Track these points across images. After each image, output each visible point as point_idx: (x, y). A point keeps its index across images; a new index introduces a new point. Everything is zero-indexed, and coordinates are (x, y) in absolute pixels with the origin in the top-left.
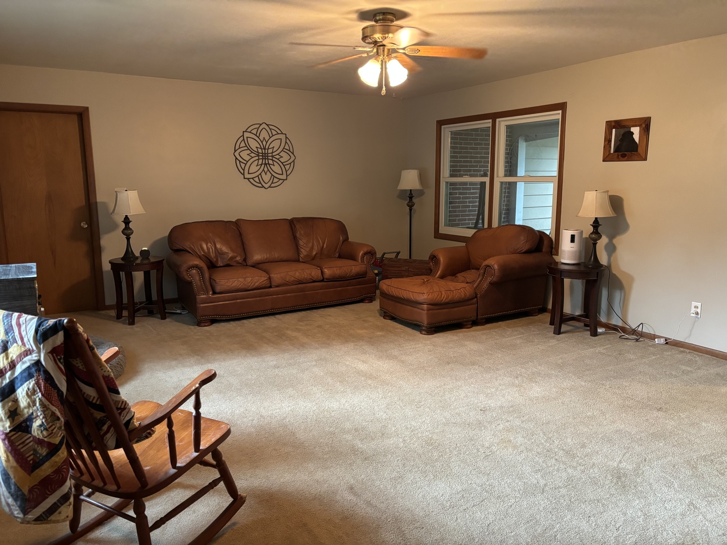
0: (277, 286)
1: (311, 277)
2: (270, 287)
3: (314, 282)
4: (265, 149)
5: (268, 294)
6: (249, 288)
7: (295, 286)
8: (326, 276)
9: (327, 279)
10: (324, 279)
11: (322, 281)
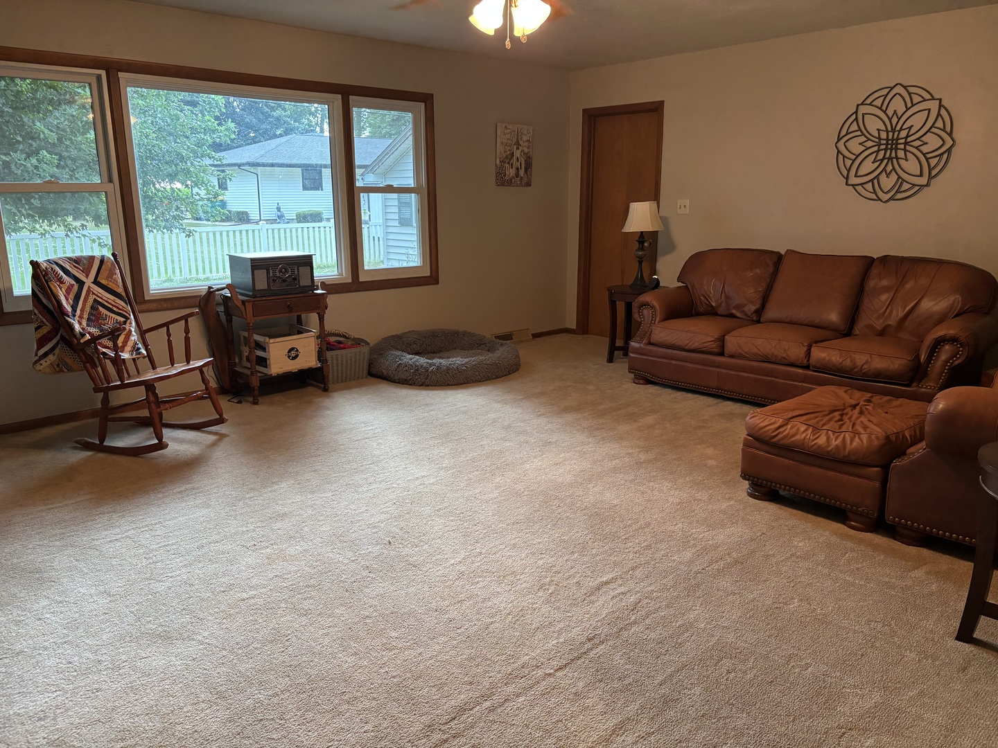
0: (732, 356)
1: (784, 355)
2: (722, 354)
3: (792, 365)
4: (893, 130)
5: (713, 365)
6: (686, 348)
7: (756, 364)
8: (812, 361)
9: (814, 367)
10: (809, 365)
11: (807, 367)
